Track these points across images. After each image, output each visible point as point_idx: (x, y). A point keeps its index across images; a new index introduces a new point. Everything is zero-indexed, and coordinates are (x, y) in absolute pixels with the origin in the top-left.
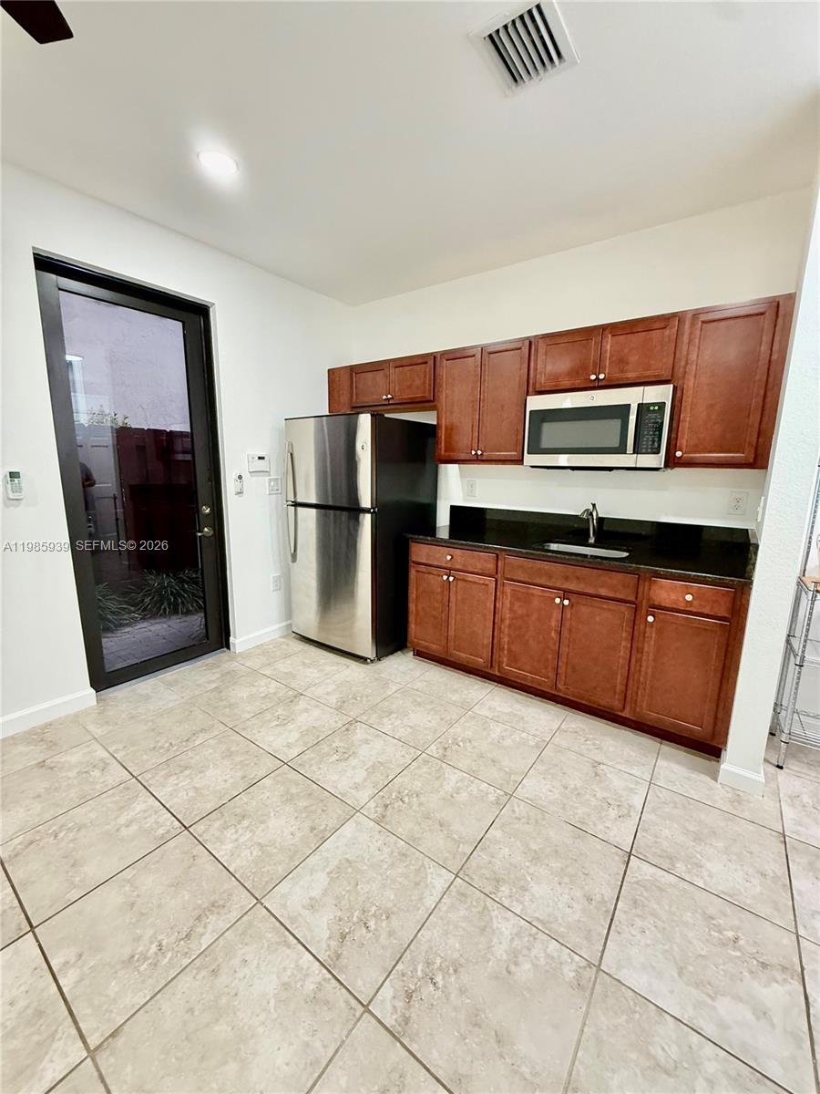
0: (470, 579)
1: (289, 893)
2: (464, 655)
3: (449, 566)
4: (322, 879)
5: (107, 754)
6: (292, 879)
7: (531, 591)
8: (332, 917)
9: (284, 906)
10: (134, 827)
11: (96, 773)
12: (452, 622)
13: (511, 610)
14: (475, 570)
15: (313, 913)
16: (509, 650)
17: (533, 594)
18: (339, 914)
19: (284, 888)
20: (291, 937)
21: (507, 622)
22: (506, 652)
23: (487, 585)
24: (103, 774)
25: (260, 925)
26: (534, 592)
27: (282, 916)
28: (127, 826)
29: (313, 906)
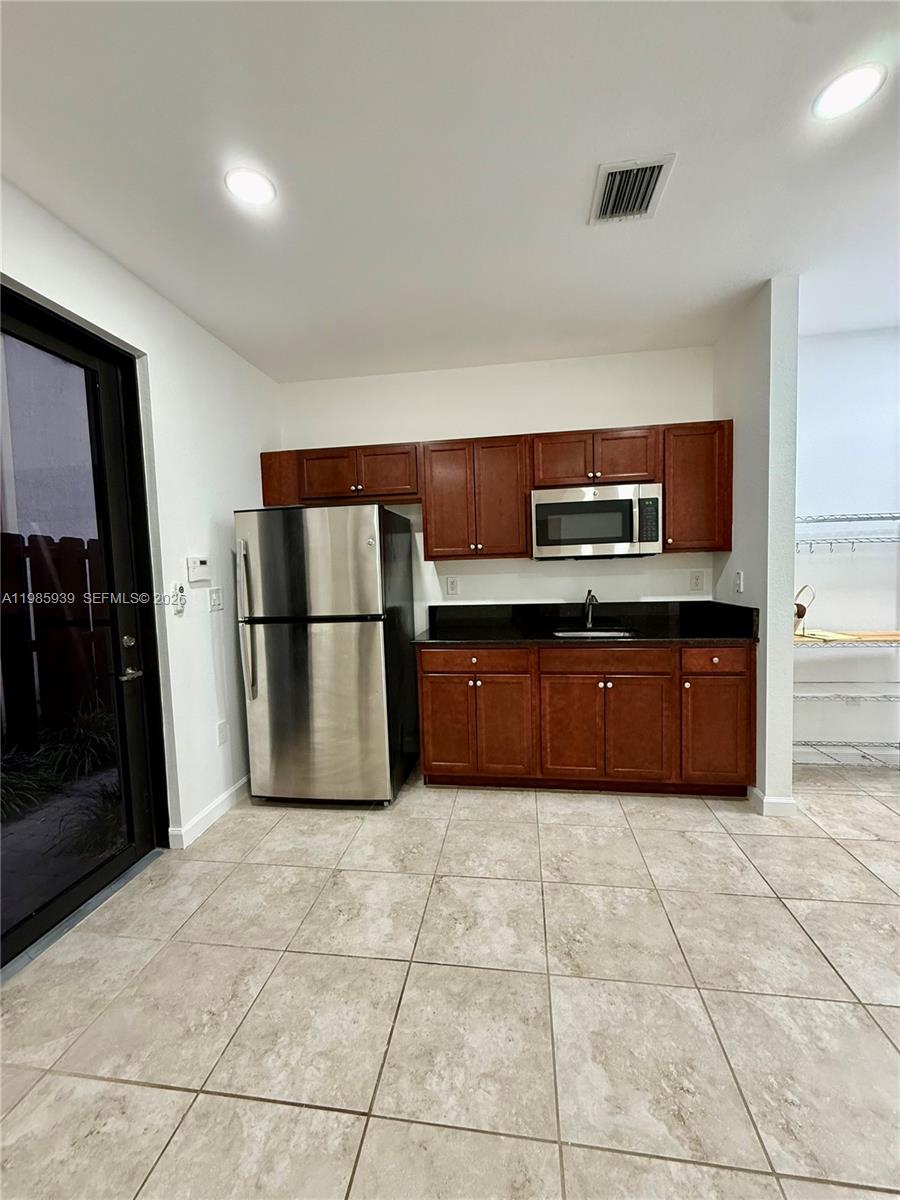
0: (501, 680)
1: (578, 1109)
2: (500, 766)
3: (474, 669)
4: (594, 1072)
5: (104, 1084)
6: (565, 1091)
7: (571, 681)
8: (648, 1105)
9: (590, 1128)
10: (283, 1165)
11: (113, 1125)
12: (482, 732)
13: (550, 704)
14: (507, 669)
15: (626, 1113)
16: (552, 746)
17: (573, 684)
18: (650, 1096)
19: (567, 1107)
20: (637, 1158)
21: (548, 717)
22: (549, 750)
23: (521, 683)
24: (129, 1119)
25: (592, 1170)
26: (575, 681)
27: (601, 1142)
28: (269, 1170)
29: (617, 1106)
